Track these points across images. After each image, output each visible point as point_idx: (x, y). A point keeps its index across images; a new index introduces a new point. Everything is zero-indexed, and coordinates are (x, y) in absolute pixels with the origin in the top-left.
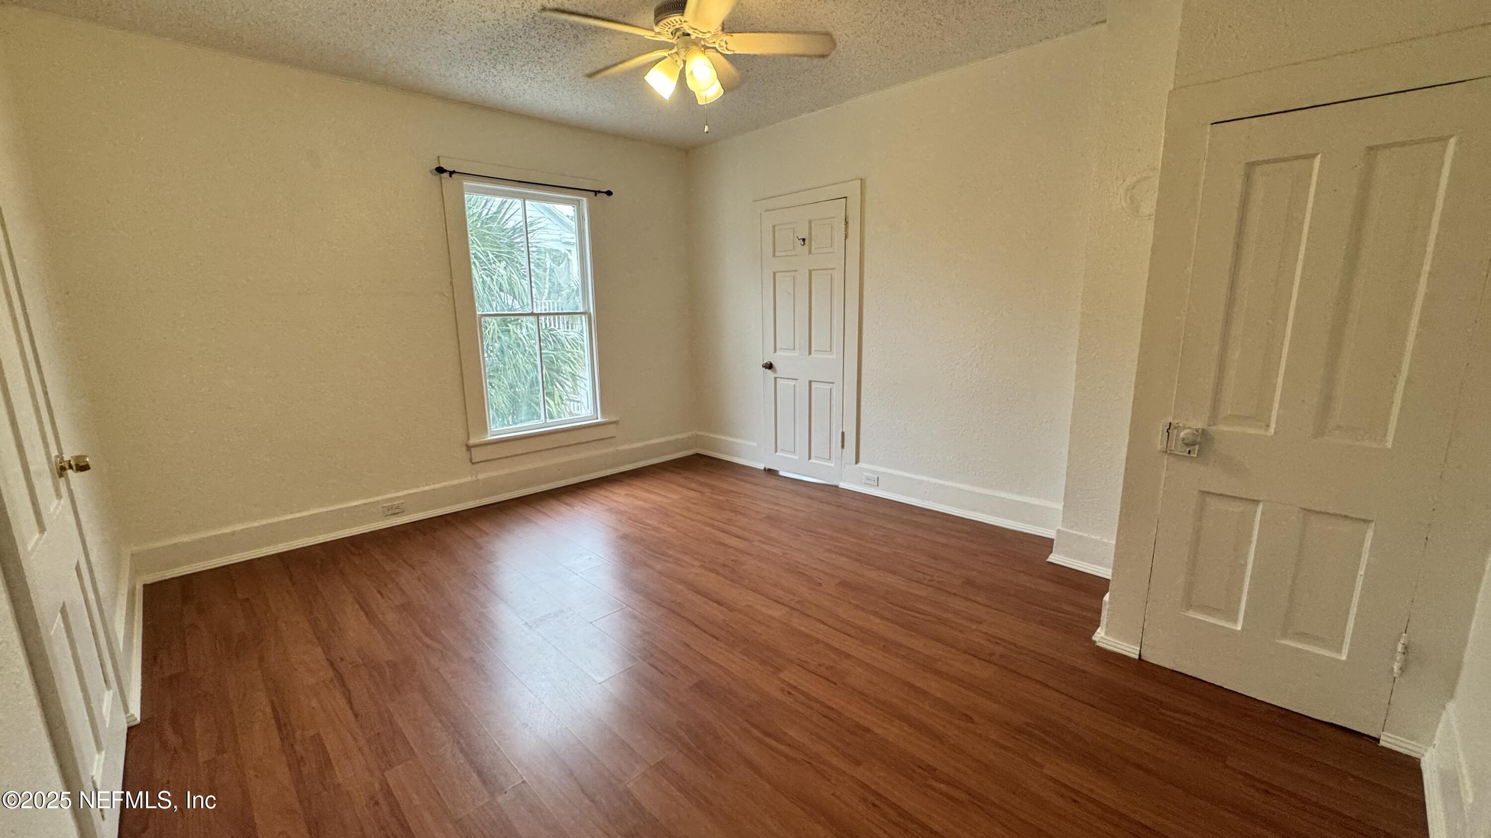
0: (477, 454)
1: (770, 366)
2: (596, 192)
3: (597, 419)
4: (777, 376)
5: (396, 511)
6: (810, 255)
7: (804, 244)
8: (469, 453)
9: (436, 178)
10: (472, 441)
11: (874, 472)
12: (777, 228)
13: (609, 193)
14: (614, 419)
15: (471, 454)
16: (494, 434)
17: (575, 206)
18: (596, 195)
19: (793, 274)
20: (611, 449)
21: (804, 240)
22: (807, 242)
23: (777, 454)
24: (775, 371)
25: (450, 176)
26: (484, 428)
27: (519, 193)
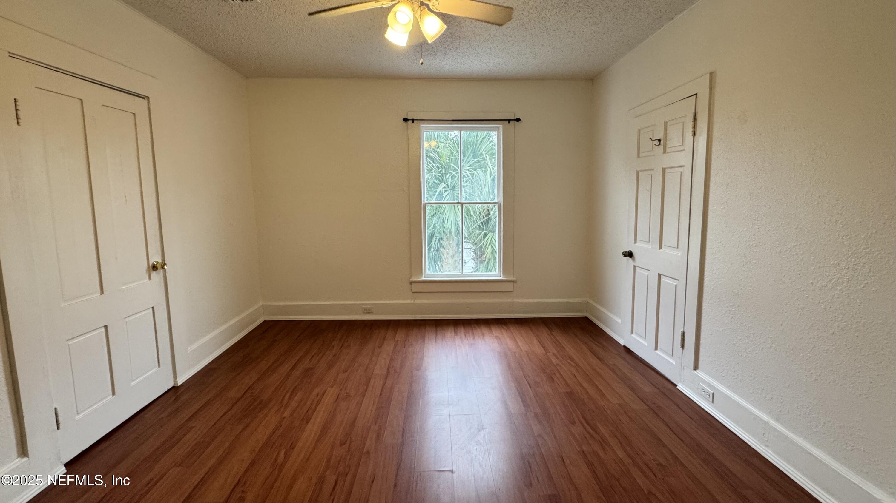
0: (416, 288)
1: (629, 254)
2: (509, 120)
3: (500, 277)
4: (636, 265)
5: (368, 311)
6: (665, 155)
7: (660, 144)
8: (410, 285)
9: (404, 124)
10: (414, 279)
11: (709, 385)
12: (642, 132)
13: (518, 120)
14: (512, 278)
15: (412, 286)
16: (426, 276)
17: (497, 131)
18: (509, 123)
19: (649, 172)
20: (509, 300)
21: (660, 140)
22: (662, 142)
23: (632, 335)
24: (634, 260)
25: (413, 122)
26: (421, 273)
27: (457, 127)
